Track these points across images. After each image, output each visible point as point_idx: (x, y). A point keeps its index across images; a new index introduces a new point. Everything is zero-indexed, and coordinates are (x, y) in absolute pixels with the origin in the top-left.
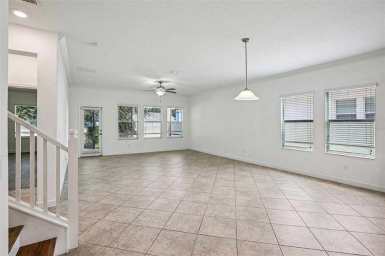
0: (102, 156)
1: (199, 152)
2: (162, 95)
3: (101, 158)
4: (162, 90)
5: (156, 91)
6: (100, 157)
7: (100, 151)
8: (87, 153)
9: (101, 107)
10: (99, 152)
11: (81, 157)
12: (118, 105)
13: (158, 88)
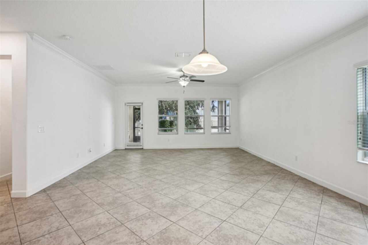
0: (143, 149)
1: (246, 152)
2: (185, 85)
3: (141, 151)
4: (185, 79)
5: (179, 81)
6: (142, 149)
7: (141, 144)
8: (130, 146)
9: (141, 102)
10: (141, 146)
11: (126, 149)
12: (157, 99)
13: (181, 77)
